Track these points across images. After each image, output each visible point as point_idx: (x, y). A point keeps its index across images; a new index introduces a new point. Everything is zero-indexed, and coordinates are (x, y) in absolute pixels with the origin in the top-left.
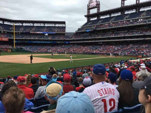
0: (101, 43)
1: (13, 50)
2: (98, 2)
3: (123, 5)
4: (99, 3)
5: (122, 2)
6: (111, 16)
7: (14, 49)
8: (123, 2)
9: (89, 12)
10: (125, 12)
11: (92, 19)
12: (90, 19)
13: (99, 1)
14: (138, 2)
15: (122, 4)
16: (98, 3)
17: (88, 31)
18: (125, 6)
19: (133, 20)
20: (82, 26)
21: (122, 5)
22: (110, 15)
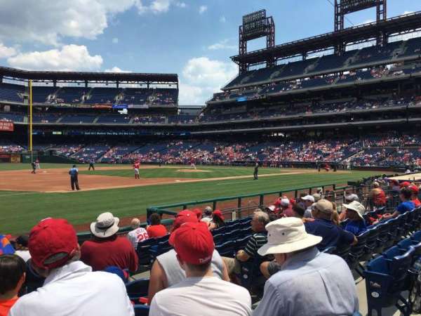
0: (280, 134)
1: (28, 157)
2: (270, 20)
3: (339, 25)
4: (272, 21)
5: (336, 19)
6: (307, 58)
7: (28, 155)
8: (339, 17)
9: (243, 47)
10: (345, 46)
11: (252, 68)
12: (246, 66)
13: (271, 17)
14: (381, 18)
15: (336, 23)
16: (268, 22)
17: (242, 99)
18: (345, 28)
19: (371, 67)
20: (226, 87)
21: (336, 28)
22: (304, 55)
